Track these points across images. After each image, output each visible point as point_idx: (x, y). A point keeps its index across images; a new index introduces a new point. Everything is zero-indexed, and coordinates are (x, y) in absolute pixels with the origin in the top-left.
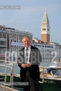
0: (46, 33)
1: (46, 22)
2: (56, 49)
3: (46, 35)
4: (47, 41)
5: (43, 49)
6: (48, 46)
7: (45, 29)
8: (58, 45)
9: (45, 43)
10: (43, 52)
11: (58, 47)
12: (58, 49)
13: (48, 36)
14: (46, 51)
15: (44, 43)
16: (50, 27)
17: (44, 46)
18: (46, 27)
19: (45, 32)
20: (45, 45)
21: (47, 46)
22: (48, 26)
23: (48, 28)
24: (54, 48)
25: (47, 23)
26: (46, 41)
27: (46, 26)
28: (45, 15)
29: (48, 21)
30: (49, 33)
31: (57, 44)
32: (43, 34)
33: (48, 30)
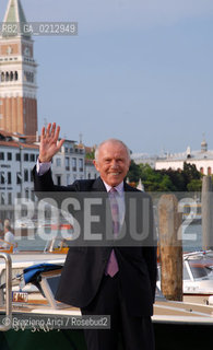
0: (21, 95)
1: (18, 40)
2: (68, 169)
3: (20, 103)
4: (26, 131)
5: (6, 170)
6: (30, 152)
7: (12, 76)
8: (77, 151)
9: (16, 139)
10: (10, 182)
11: (78, 157)
12: (75, 169)
13: (30, 106)
14: (22, 177)
15: (11, 140)
16: (35, 66)
17: (14, 157)
18: (20, 66)
19: (15, 89)
20: (14, 152)
21: (26, 156)
22: (29, 61)
23: (30, 69)
24: (58, 164)
25: (23, 47)
26: (21, 131)
27: (20, 58)
28: (12, 6)
29: (26, 37)
30: (31, 94)
31: (71, 146)
33: (29, 76)
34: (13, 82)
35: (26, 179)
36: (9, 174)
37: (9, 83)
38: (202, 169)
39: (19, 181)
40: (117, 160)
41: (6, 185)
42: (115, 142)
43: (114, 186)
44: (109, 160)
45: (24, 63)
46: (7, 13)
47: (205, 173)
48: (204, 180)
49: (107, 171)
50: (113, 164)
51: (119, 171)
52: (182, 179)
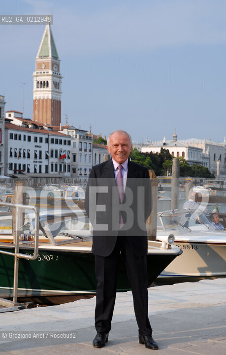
0: (50, 97)
1: (49, 59)
2: (81, 150)
3: (49, 103)
4: (53, 123)
5: (38, 149)
6: (55, 138)
7: (44, 84)
8: (87, 137)
9: (46, 128)
10: (40, 157)
11: (88, 142)
12: (86, 150)
13: (56, 105)
14: (49, 155)
15: (42, 128)
16: (60, 78)
17: (44, 140)
18: (50, 77)
19: (46, 94)
20: (44, 137)
21: (53, 140)
22: (56, 74)
23: (57, 80)
24: (74, 146)
25: (53, 64)
26: (49, 122)
27: (50, 72)
28: (46, 36)
29: (55, 57)
30: (57, 97)
31: (84, 134)
32: (39, 100)
33: (56, 85)
34: (45, 89)
35: (52, 156)
36: (41, 152)
37: (42, 89)
38: (173, 153)
39: (47, 157)
40: (123, 145)
41: (38, 159)
42: (121, 132)
43: (121, 163)
44: (117, 145)
45: (53, 76)
46: (42, 40)
47: (175, 155)
48: (174, 161)
49: (116, 153)
50: (120, 148)
51: (124, 153)
52: (159, 159)
